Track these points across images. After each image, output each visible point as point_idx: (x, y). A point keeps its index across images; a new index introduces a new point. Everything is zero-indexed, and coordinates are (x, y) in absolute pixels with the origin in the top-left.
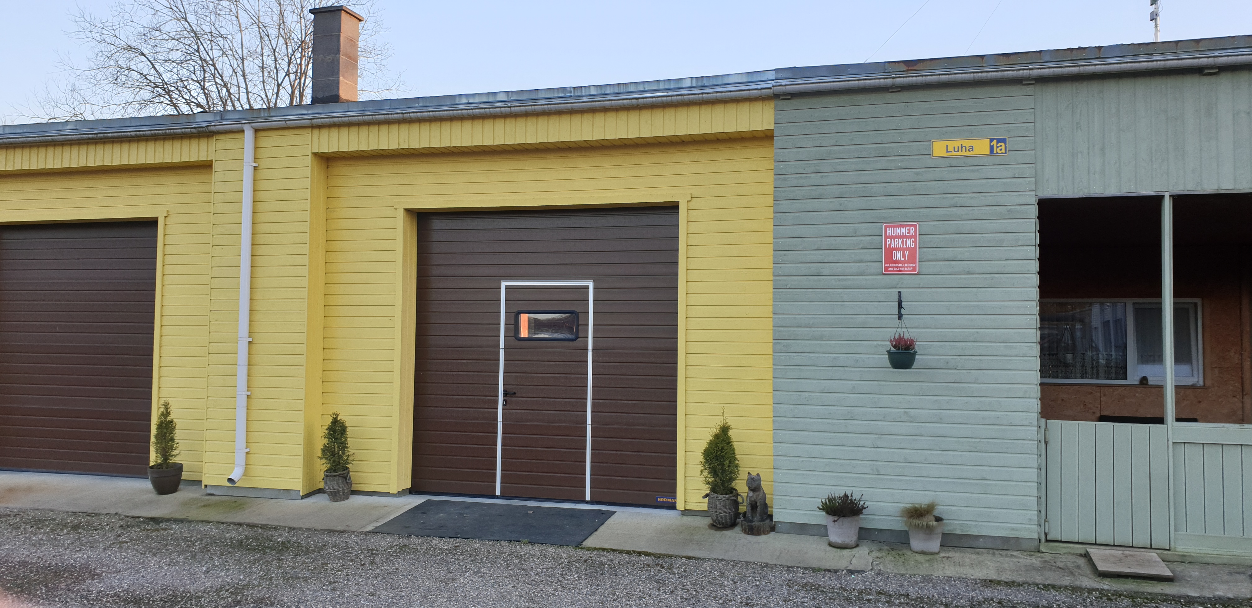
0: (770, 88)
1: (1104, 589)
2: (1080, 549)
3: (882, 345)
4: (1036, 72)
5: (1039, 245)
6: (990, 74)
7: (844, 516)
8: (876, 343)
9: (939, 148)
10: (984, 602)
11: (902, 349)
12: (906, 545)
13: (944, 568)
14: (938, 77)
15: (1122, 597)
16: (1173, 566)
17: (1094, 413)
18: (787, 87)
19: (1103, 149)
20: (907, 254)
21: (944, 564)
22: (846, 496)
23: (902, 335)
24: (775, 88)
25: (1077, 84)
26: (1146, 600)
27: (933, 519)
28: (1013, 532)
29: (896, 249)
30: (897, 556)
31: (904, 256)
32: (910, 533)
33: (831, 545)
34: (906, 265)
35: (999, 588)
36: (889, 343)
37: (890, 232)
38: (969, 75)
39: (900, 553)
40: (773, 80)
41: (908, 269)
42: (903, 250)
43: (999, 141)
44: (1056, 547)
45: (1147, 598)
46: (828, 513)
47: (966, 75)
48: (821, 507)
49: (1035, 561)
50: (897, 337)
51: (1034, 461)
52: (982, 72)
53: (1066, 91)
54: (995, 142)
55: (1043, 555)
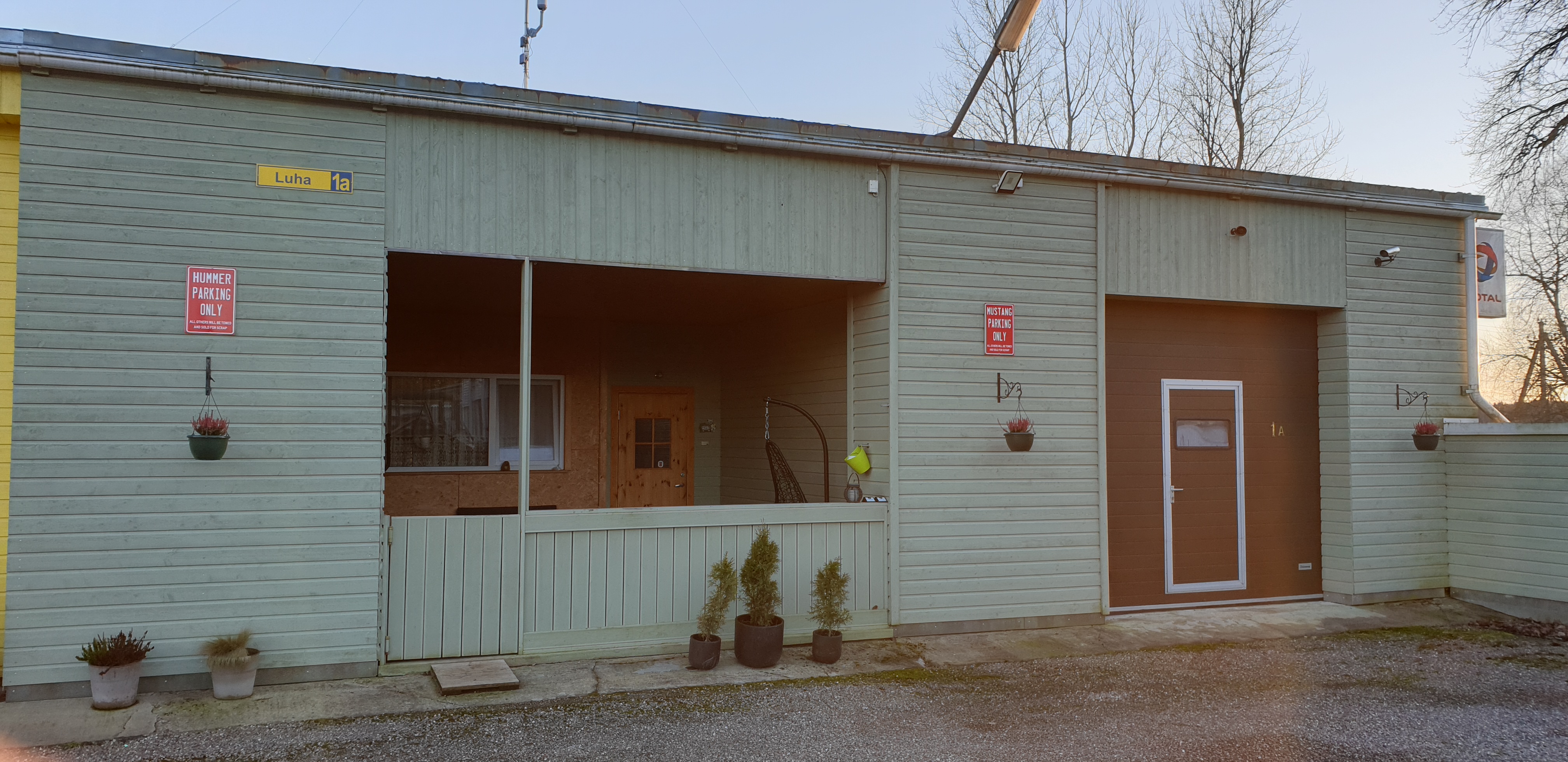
0: (14, 55)
1: (447, 710)
2: (424, 666)
3: (183, 429)
4: (388, 98)
5: (387, 307)
6: (334, 90)
7: (117, 665)
8: (174, 425)
9: (267, 175)
10: (305, 749)
11: (208, 433)
12: (208, 691)
13: (257, 713)
14: (267, 83)
15: (465, 715)
16: (519, 671)
17: (451, 505)
18: (43, 58)
19: (462, 200)
20: (220, 309)
21: (258, 708)
22: (122, 636)
23: (210, 415)
24: (21, 56)
25: (435, 120)
26: (489, 715)
27: (245, 652)
28: (346, 657)
29: (206, 301)
30: (193, 709)
31: (216, 311)
32: (214, 676)
33: (95, 707)
34: (218, 323)
35: (326, 728)
36: (191, 425)
37: (197, 277)
38: (307, 87)
39: (199, 703)
40: (20, 44)
41: (222, 328)
42: (215, 303)
43: (342, 175)
44: (397, 667)
45: (491, 712)
46: (92, 663)
47: (304, 87)
48: (82, 657)
49: (372, 688)
50: (203, 416)
51: (374, 567)
52: (323, 87)
53: (423, 128)
54: (337, 176)
55: (382, 679)
